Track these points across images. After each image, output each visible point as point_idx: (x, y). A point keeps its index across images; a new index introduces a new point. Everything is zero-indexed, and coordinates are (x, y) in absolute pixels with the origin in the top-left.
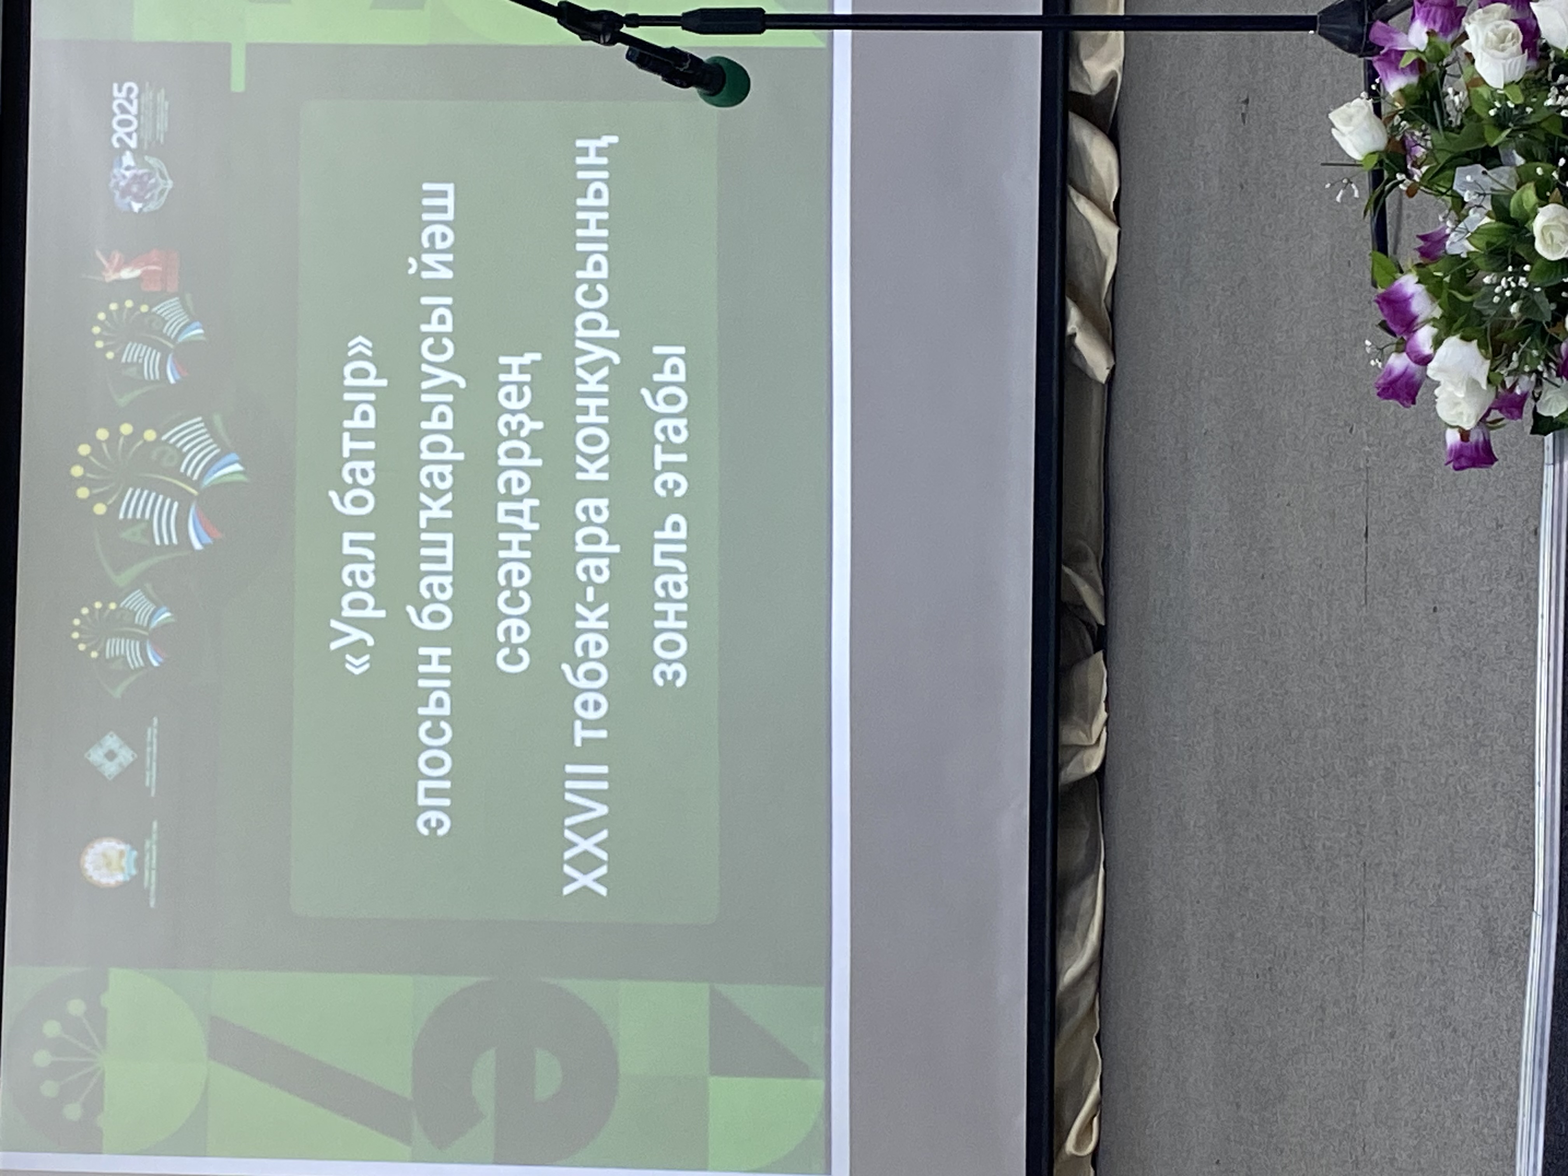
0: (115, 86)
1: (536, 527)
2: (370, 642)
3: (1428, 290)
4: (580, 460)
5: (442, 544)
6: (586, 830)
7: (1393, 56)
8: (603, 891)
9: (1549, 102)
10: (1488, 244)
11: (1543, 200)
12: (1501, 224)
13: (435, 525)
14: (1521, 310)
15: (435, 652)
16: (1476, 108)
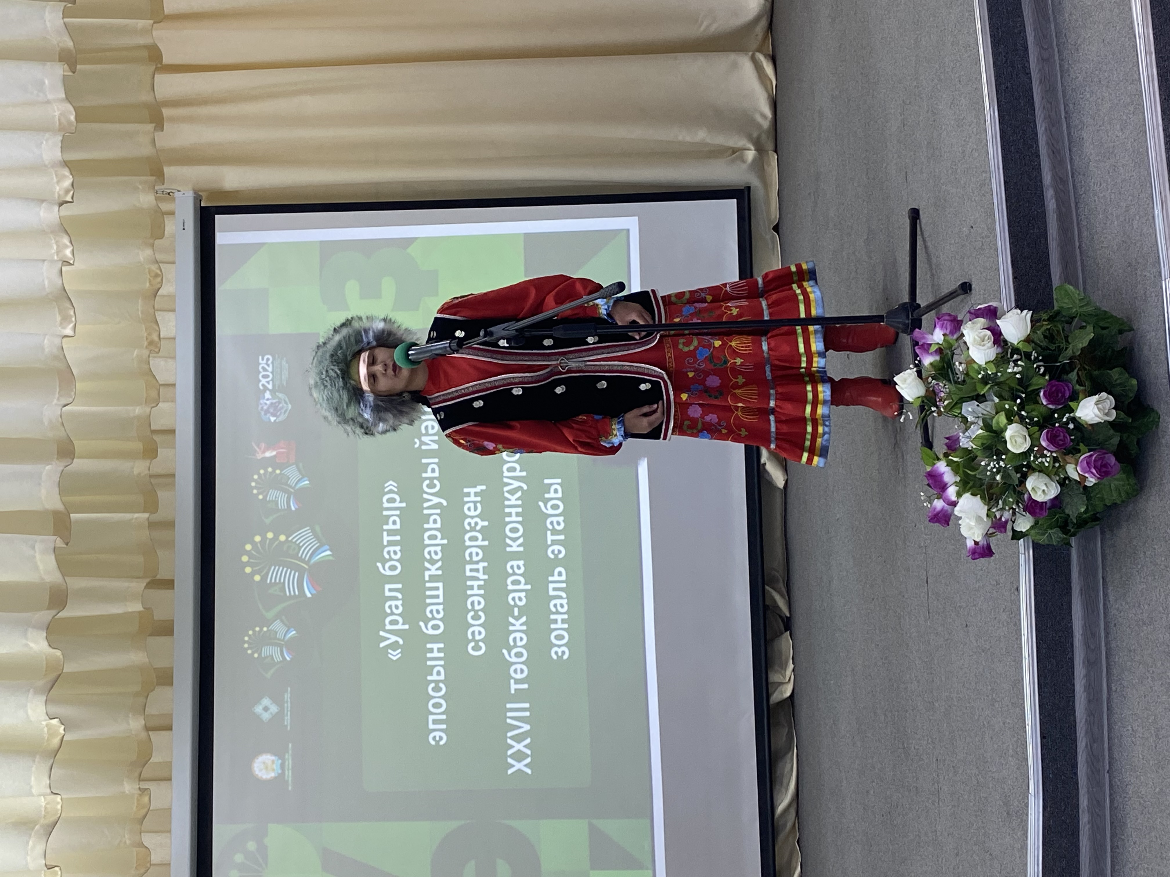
0: (260, 358)
1: (486, 577)
2: (401, 642)
3: (952, 470)
4: (508, 541)
5: (437, 589)
6: (519, 739)
7: (926, 347)
8: (529, 771)
9: (1010, 371)
10: (983, 444)
11: (1010, 421)
12: (988, 433)
13: (433, 578)
14: (1002, 478)
15: (435, 646)
16: (971, 374)
